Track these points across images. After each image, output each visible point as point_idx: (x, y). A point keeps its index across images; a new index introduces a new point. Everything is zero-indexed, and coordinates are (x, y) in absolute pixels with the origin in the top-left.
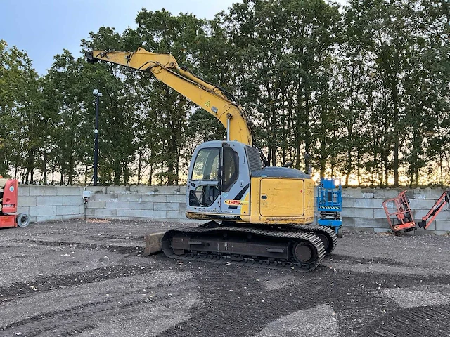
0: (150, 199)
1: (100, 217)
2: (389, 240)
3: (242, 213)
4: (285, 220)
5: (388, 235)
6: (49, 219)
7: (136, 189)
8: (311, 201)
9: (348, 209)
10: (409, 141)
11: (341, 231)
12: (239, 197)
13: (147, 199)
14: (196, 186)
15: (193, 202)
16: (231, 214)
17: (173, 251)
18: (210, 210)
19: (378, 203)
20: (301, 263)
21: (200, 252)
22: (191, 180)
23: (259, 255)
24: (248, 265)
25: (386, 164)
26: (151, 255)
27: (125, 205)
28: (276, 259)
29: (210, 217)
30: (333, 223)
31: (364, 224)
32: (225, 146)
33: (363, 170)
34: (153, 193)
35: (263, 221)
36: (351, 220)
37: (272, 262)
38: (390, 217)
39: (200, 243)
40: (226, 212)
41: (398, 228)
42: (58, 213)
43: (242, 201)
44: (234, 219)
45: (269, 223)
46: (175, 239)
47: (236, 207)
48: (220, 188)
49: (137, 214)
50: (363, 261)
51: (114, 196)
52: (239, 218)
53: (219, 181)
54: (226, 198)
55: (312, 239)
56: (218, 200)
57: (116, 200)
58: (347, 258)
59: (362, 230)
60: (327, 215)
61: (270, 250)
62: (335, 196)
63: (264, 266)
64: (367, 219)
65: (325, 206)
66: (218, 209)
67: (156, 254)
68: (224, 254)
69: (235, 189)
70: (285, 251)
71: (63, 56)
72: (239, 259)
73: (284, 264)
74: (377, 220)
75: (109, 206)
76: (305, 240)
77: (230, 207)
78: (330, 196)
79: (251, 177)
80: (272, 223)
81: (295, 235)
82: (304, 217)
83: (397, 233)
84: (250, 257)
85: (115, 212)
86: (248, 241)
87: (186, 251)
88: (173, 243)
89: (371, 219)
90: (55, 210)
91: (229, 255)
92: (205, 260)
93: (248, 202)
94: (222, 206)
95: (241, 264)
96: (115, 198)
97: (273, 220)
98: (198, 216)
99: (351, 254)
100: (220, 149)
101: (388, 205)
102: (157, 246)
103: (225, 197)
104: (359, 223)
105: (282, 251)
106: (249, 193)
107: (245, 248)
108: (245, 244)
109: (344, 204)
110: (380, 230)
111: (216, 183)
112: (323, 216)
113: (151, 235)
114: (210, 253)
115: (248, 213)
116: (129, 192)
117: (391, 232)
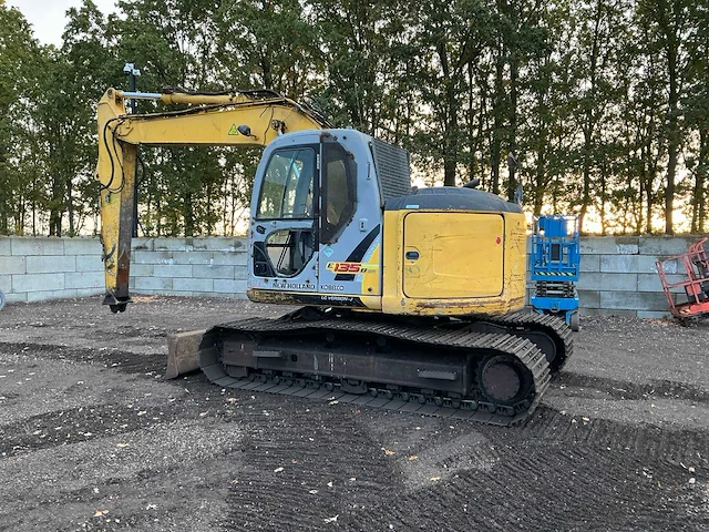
0: (228, 261)
1: (144, 292)
2: (672, 335)
3: (364, 290)
4: (461, 305)
5: (665, 324)
6: (51, 295)
7: (203, 243)
8: (518, 263)
9: (588, 276)
10: (690, 155)
11: (576, 318)
12: (357, 255)
13: (223, 261)
14: (267, 232)
15: (262, 268)
16: (341, 292)
17: (225, 371)
18: (297, 284)
19: (647, 263)
20: (494, 401)
21: (279, 373)
22: (257, 220)
23: (400, 383)
24: (376, 404)
25: (649, 196)
26: (180, 376)
27: (186, 271)
28: (439, 393)
29: (297, 298)
30: (561, 304)
31: (617, 304)
32: (326, 140)
33: (608, 205)
34: (233, 249)
35: (409, 308)
36: (594, 295)
37: (429, 399)
38: (671, 290)
39: (276, 354)
40: (330, 288)
41: (688, 311)
42: (69, 285)
43: (363, 265)
44: (348, 303)
45: (423, 312)
46: (228, 346)
47: (351, 278)
48: (317, 235)
49: (206, 286)
50: (632, 392)
51: (166, 254)
52: (358, 302)
53: (315, 219)
54: (330, 258)
55: (523, 349)
56: (313, 262)
57: (171, 261)
58: (595, 382)
59: (615, 315)
60: (549, 289)
61: (425, 374)
62: (566, 250)
63: (411, 408)
64: (624, 293)
65: (545, 270)
66: (313, 282)
67: (191, 375)
68: (328, 379)
69: (350, 238)
70: (459, 378)
71: (83, 10)
72: (359, 390)
73: (456, 404)
74: (644, 295)
75: (161, 272)
76: (505, 353)
77: (338, 278)
78: (556, 251)
79: (383, 209)
80: (430, 312)
81: (481, 341)
82: (503, 298)
83: (684, 322)
84: (383, 385)
85: (169, 283)
86: (379, 351)
87: (250, 370)
88: (225, 352)
89: (632, 294)
90: (62, 280)
91: (338, 381)
92: (288, 392)
93: (377, 266)
94: (321, 276)
95: (361, 402)
96: (168, 258)
97: (432, 307)
98: (271, 298)
99: (601, 372)
100: (315, 147)
101: (667, 267)
102: (194, 358)
103: (329, 255)
104: (609, 302)
105: (452, 377)
106: (379, 245)
107: (374, 366)
108: (372, 358)
109: (583, 266)
110: (651, 315)
111: (309, 224)
112: (541, 290)
113: (179, 335)
114: (299, 375)
115: (376, 290)
116: (191, 248)
117: (671, 317)
